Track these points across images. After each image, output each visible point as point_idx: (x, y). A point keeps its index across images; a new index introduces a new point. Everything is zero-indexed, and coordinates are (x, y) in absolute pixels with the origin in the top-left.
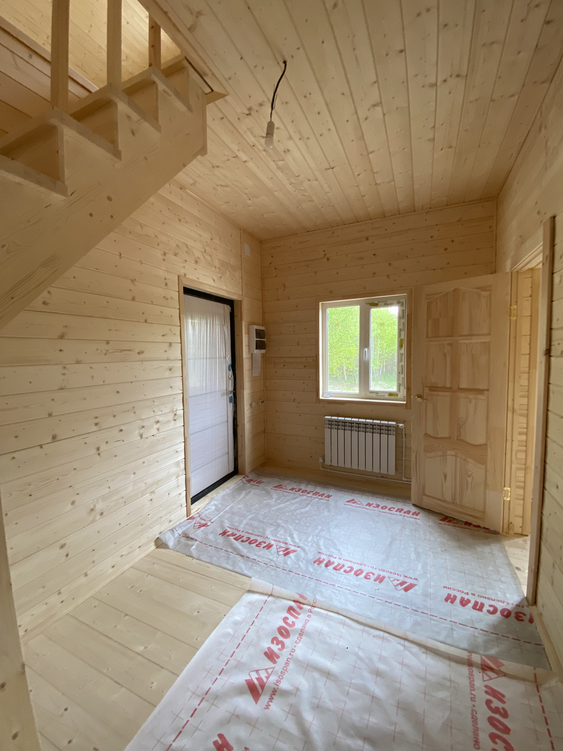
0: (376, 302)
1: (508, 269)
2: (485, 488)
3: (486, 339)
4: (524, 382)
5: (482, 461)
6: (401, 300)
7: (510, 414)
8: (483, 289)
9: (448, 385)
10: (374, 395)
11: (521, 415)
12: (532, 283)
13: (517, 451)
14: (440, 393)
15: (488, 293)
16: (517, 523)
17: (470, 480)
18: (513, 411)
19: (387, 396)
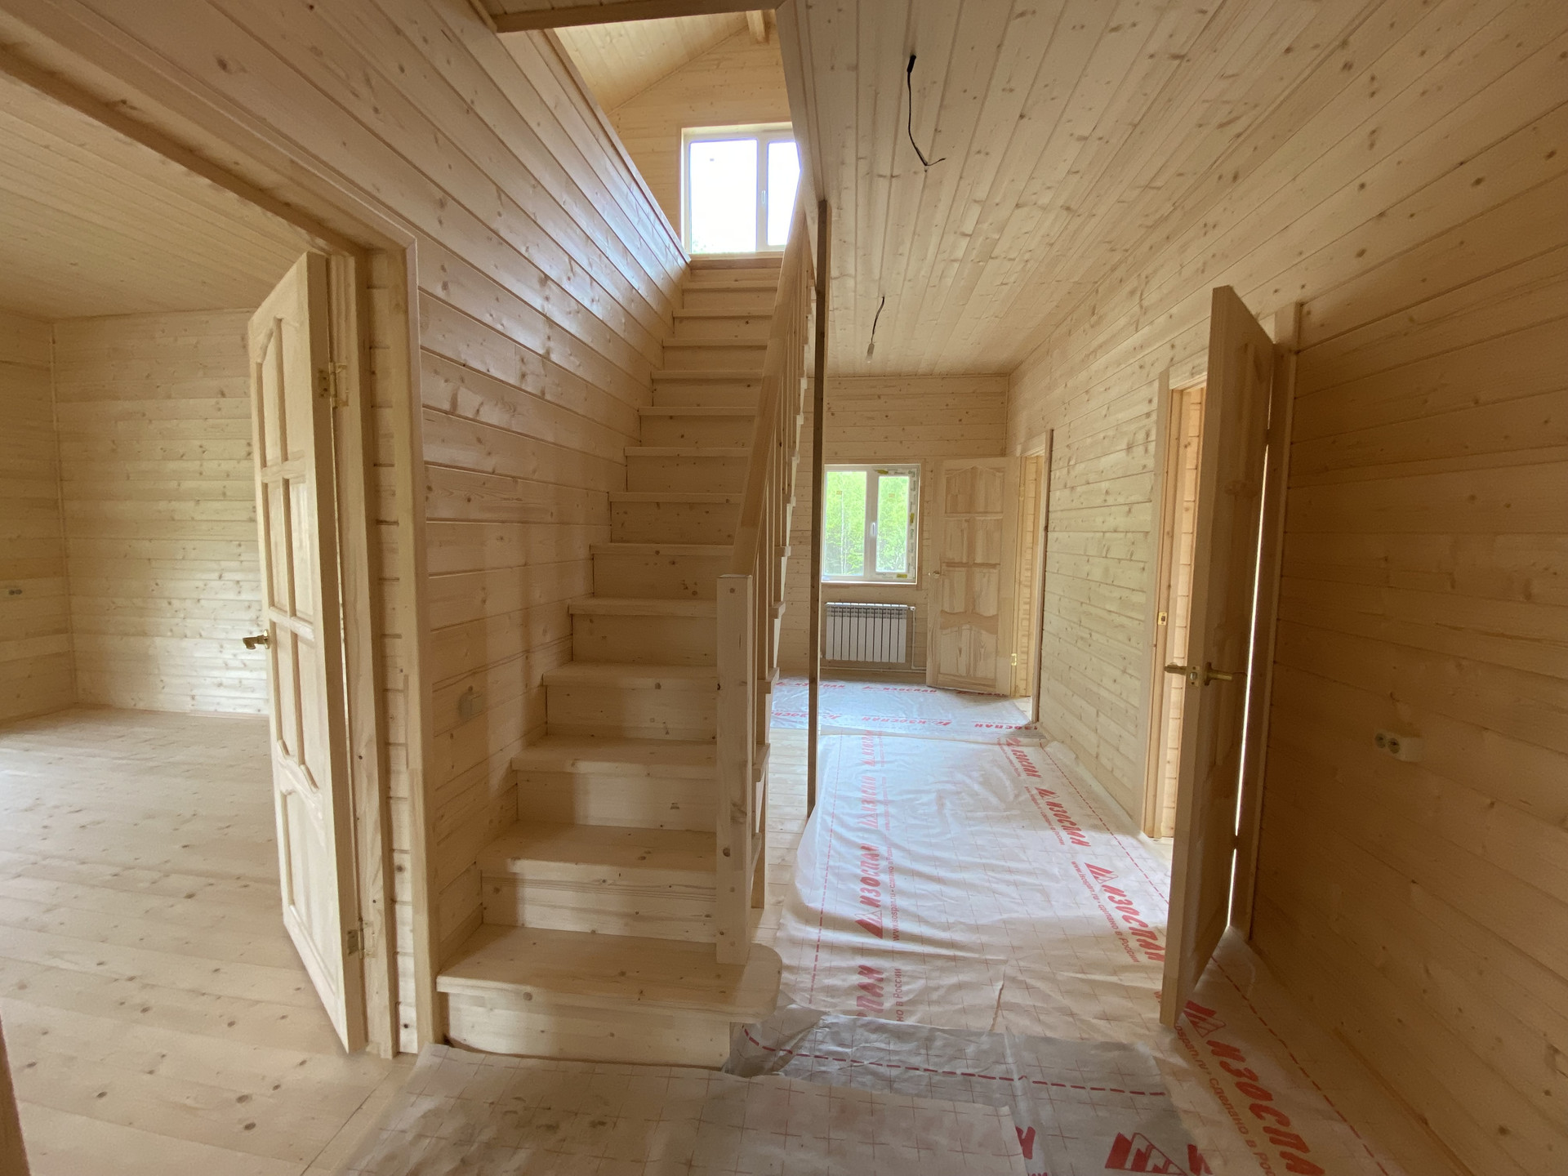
0: (886, 470)
1: (1018, 453)
2: (997, 655)
3: (999, 517)
4: (1029, 557)
5: (993, 631)
6: (913, 470)
7: (1017, 586)
8: (998, 470)
9: (964, 561)
10: (880, 577)
11: (1026, 586)
12: (1037, 469)
13: (1023, 619)
14: (957, 569)
15: (1001, 474)
16: (1022, 685)
17: (983, 650)
18: (1020, 583)
19: (895, 577)
